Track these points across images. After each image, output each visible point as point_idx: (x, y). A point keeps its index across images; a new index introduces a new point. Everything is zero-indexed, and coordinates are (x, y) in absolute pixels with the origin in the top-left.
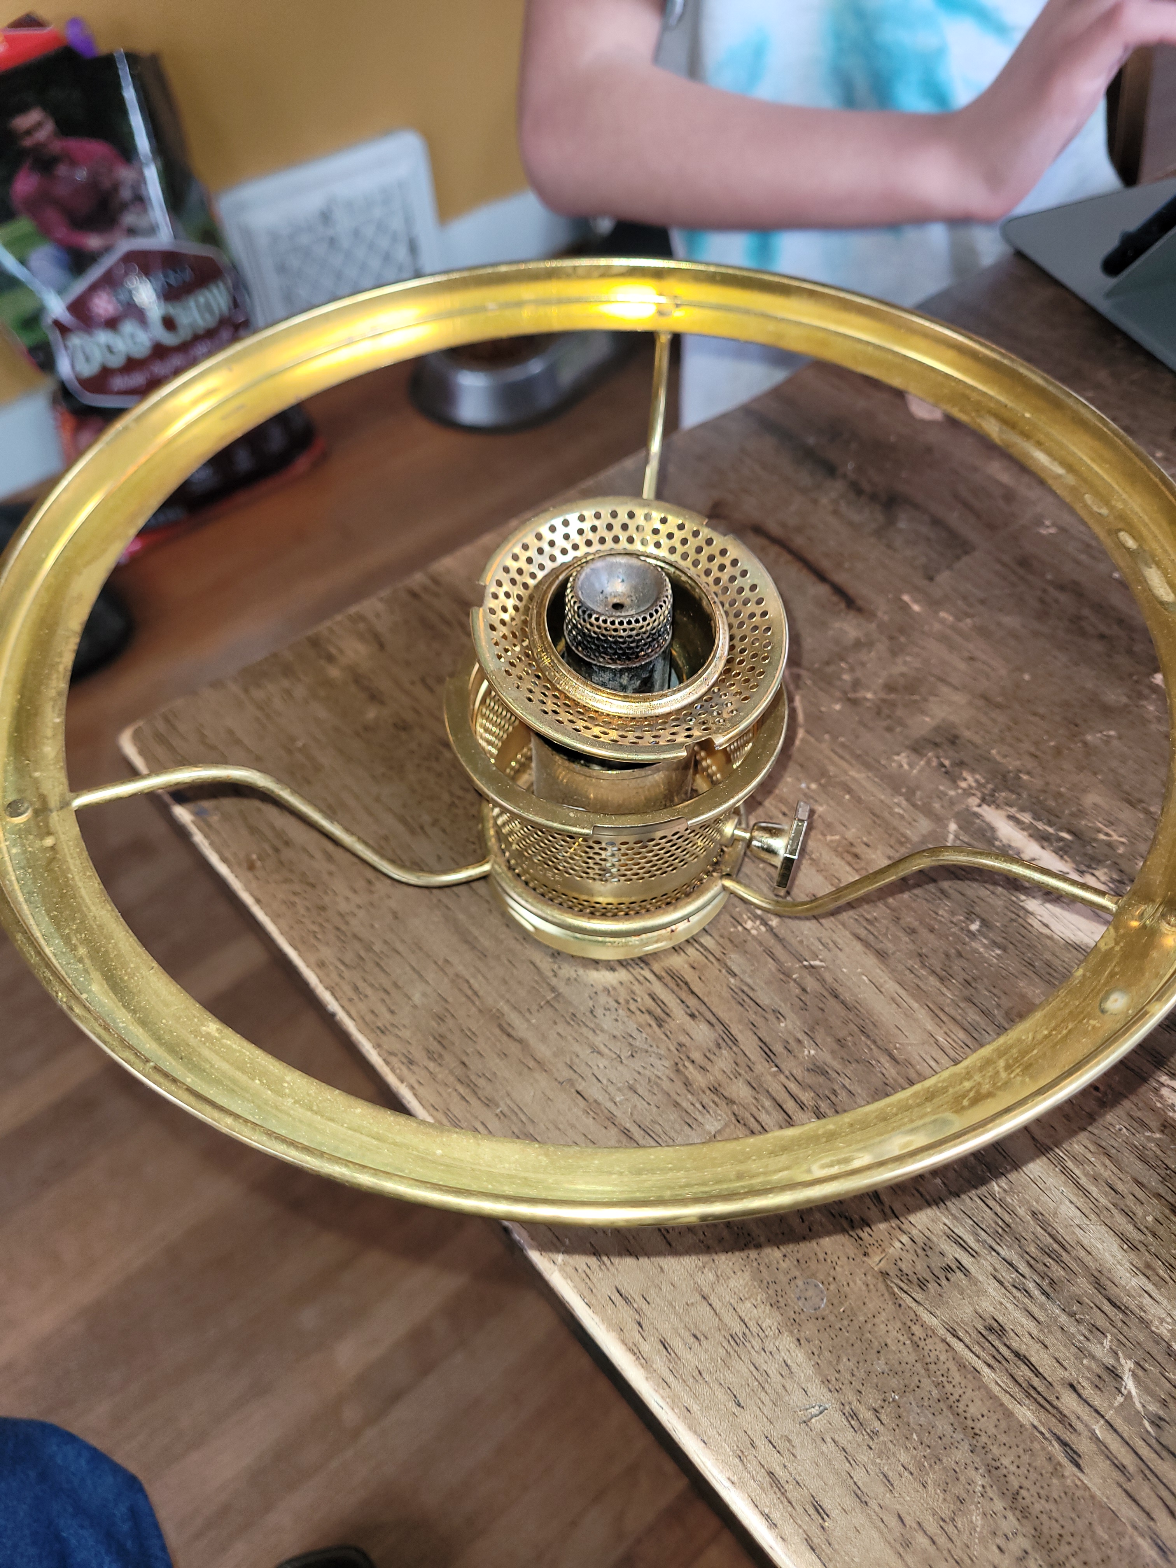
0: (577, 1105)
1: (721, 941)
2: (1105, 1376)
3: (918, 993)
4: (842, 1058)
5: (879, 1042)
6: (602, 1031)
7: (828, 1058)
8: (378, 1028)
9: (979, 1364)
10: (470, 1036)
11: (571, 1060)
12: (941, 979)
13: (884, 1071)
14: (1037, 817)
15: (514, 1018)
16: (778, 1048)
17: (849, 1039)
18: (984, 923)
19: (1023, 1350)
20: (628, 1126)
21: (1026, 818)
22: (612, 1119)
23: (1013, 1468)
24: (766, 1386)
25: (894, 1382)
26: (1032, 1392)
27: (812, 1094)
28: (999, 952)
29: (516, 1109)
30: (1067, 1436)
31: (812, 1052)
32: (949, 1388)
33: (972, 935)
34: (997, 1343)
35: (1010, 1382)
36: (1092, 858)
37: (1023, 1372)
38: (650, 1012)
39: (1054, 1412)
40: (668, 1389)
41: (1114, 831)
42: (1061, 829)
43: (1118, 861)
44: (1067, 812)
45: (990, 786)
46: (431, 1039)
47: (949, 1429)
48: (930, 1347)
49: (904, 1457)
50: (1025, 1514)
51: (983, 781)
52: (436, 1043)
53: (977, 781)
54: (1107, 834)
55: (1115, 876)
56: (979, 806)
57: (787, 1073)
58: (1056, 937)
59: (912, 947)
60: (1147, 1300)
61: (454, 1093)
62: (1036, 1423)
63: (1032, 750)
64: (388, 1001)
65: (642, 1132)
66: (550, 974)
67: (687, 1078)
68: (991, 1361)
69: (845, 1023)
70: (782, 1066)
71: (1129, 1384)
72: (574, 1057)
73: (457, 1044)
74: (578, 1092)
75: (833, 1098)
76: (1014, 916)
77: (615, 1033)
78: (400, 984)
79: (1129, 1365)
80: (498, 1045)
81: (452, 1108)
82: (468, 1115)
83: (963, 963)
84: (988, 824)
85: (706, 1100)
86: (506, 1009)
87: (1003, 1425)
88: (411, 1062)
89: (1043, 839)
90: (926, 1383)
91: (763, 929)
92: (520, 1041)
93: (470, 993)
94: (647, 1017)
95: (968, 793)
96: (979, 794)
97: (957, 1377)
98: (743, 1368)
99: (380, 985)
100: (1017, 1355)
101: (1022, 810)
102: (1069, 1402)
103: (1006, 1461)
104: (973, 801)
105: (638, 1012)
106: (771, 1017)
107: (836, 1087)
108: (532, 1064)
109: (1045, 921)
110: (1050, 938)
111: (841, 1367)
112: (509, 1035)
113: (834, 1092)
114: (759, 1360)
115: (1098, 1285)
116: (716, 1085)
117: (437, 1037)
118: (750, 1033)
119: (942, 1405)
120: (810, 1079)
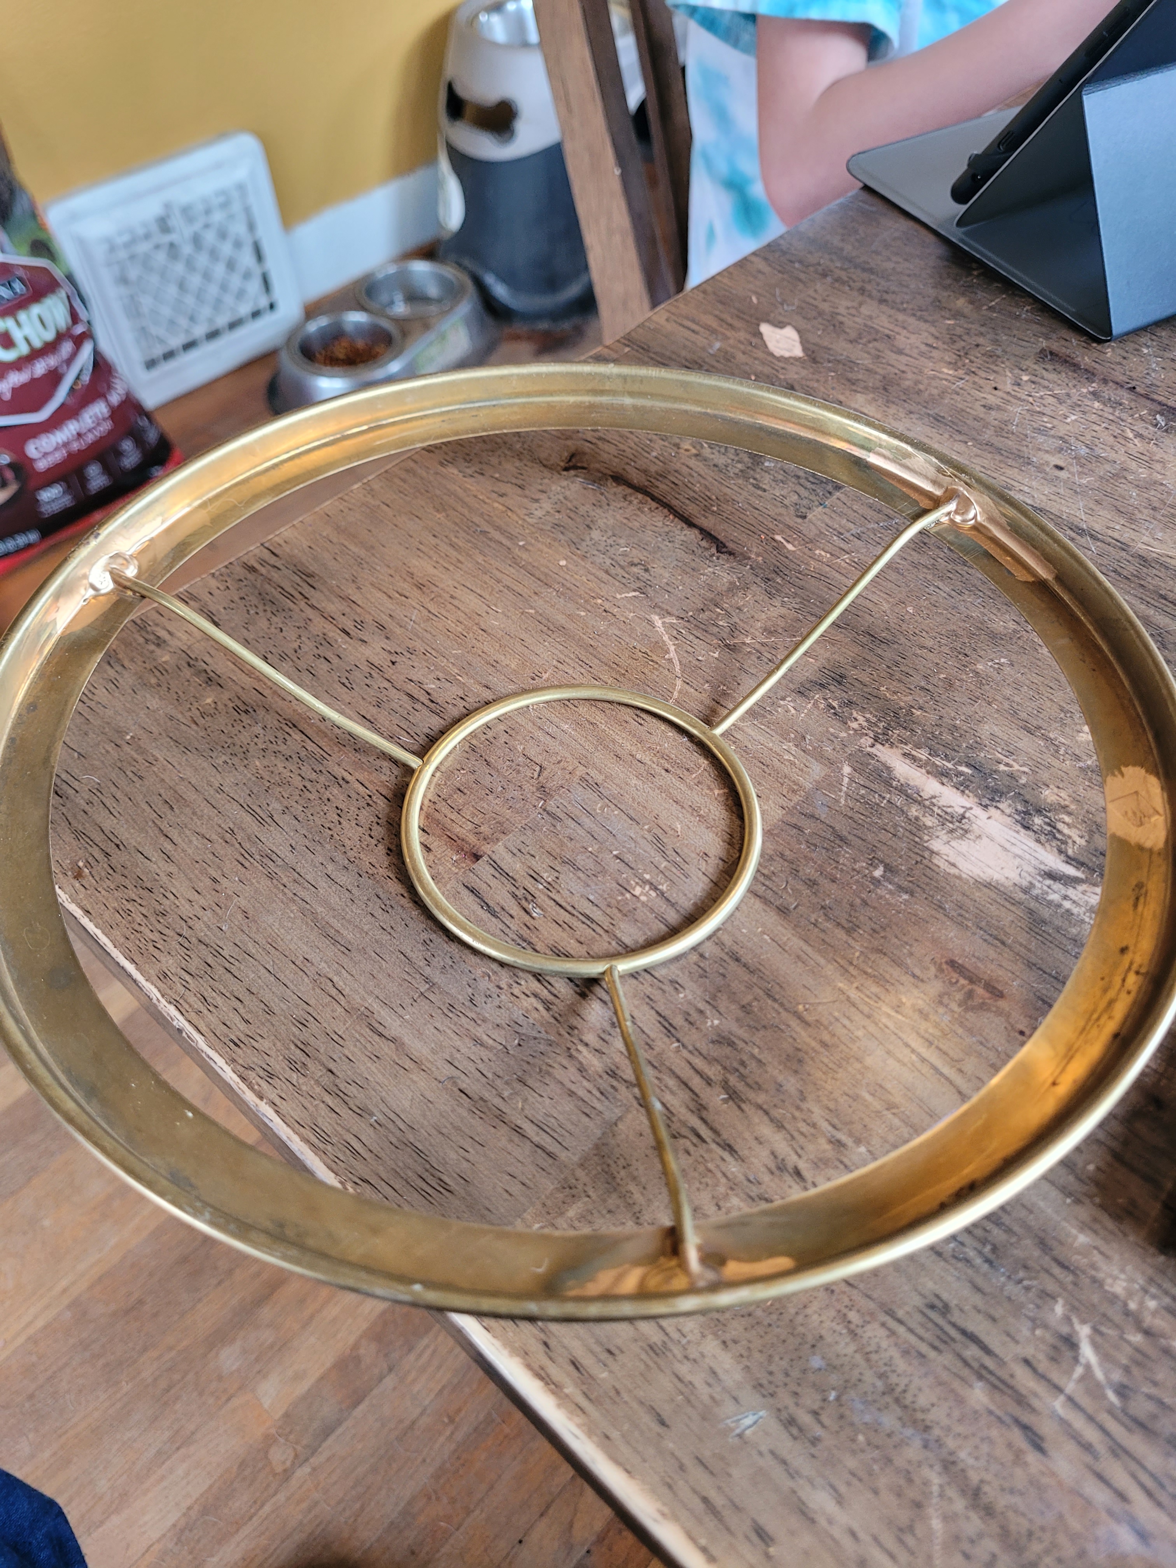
0: (460, 1105)
1: (608, 911)
2: (1059, 1344)
3: (826, 947)
4: (749, 1026)
5: (787, 1005)
6: (484, 1020)
7: (734, 1027)
8: (232, 1041)
9: (924, 1348)
10: (336, 1040)
11: (451, 1056)
12: (849, 932)
13: (795, 1035)
14: (933, 752)
15: (383, 1014)
16: (679, 1021)
17: (755, 1004)
18: (888, 868)
19: (971, 1327)
20: (519, 1123)
21: (922, 754)
22: (501, 1117)
23: (971, 1461)
24: (692, 1398)
25: (834, 1379)
26: (984, 1372)
27: (719, 1068)
28: (906, 897)
29: (392, 1116)
30: (1026, 1418)
31: (716, 1022)
32: (893, 1379)
33: (876, 882)
34: (940, 1321)
35: (960, 1364)
36: (995, 791)
37: (972, 1352)
38: (536, 996)
39: (1009, 1392)
40: (582, 1416)
41: (1014, 760)
42: (960, 763)
43: (1022, 792)
44: (964, 745)
45: (881, 725)
46: (293, 1047)
47: (898, 1425)
48: (869, 1334)
49: (851, 1463)
50: (989, 1511)
51: (874, 720)
52: (298, 1051)
53: (868, 720)
54: (1007, 765)
55: (1019, 808)
56: (873, 746)
57: (691, 1048)
58: (964, 876)
59: (815, 900)
60: (1097, 1257)
61: (322, 1105)
62: (992, 1407)
63: (923, 684)
64: (242, 1011)
65: (535, 1128)
66: (422, 963)
67: (581, 1063)
68: (937, 1343)
69: (749, 987)
70: (685, 1040)
71: (1087, 1352)
72: (454, 1051)
73: (322, 1051)
74: (461, 1091)
75: (742, 1069)
76: (919, 859)
77: (499, 1021)
78: (254, 990)
79: (1084, 1331)
80: (368, 1045)
81: (320, 1121)
82: (339, 1129)
83: (869, 912)
84: (884, 764)
85: (604, 1086)
86: (376, 1006)
87: (956, 1413)
88: (271, 1075)
89: (942, 775)
90: (869, 1376)
91: (653, 894)
92: (393, 1040)
93: (334, 992)
94: (533, 1000)
95: (860, 733)
96: (872, 734)
97: (901, 1364)
98: (666, 1382)
99: (232, 993)
100: (964, 1332)
101: (918, 746)
102: (1024, 1379)
103: (963, 1455)
104: (866, 741)
105: (523, 996)
106: (668, 988)
107: (745, 1058)
108: (408, 1064)
109: (952, 861)
110: (959, 878)
111: (772, 1368)
112: (381, 1035)
113: (743, 1063)
114: (684, 1369)
115: (1043, 1244)
116: (613, 1068)
117: (299, 1044)
118: (646, 1008)
119: (888, 1399)
120: (716, 1051)
